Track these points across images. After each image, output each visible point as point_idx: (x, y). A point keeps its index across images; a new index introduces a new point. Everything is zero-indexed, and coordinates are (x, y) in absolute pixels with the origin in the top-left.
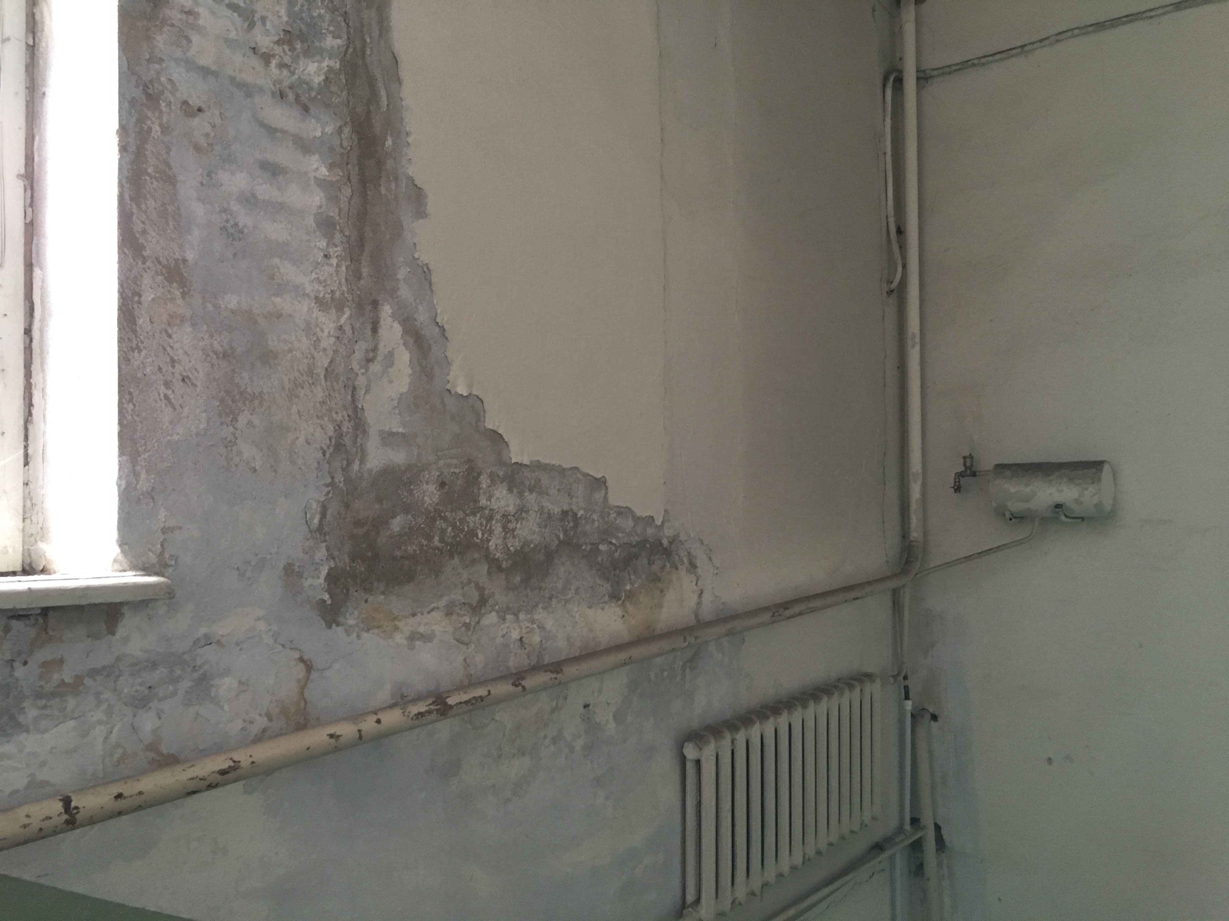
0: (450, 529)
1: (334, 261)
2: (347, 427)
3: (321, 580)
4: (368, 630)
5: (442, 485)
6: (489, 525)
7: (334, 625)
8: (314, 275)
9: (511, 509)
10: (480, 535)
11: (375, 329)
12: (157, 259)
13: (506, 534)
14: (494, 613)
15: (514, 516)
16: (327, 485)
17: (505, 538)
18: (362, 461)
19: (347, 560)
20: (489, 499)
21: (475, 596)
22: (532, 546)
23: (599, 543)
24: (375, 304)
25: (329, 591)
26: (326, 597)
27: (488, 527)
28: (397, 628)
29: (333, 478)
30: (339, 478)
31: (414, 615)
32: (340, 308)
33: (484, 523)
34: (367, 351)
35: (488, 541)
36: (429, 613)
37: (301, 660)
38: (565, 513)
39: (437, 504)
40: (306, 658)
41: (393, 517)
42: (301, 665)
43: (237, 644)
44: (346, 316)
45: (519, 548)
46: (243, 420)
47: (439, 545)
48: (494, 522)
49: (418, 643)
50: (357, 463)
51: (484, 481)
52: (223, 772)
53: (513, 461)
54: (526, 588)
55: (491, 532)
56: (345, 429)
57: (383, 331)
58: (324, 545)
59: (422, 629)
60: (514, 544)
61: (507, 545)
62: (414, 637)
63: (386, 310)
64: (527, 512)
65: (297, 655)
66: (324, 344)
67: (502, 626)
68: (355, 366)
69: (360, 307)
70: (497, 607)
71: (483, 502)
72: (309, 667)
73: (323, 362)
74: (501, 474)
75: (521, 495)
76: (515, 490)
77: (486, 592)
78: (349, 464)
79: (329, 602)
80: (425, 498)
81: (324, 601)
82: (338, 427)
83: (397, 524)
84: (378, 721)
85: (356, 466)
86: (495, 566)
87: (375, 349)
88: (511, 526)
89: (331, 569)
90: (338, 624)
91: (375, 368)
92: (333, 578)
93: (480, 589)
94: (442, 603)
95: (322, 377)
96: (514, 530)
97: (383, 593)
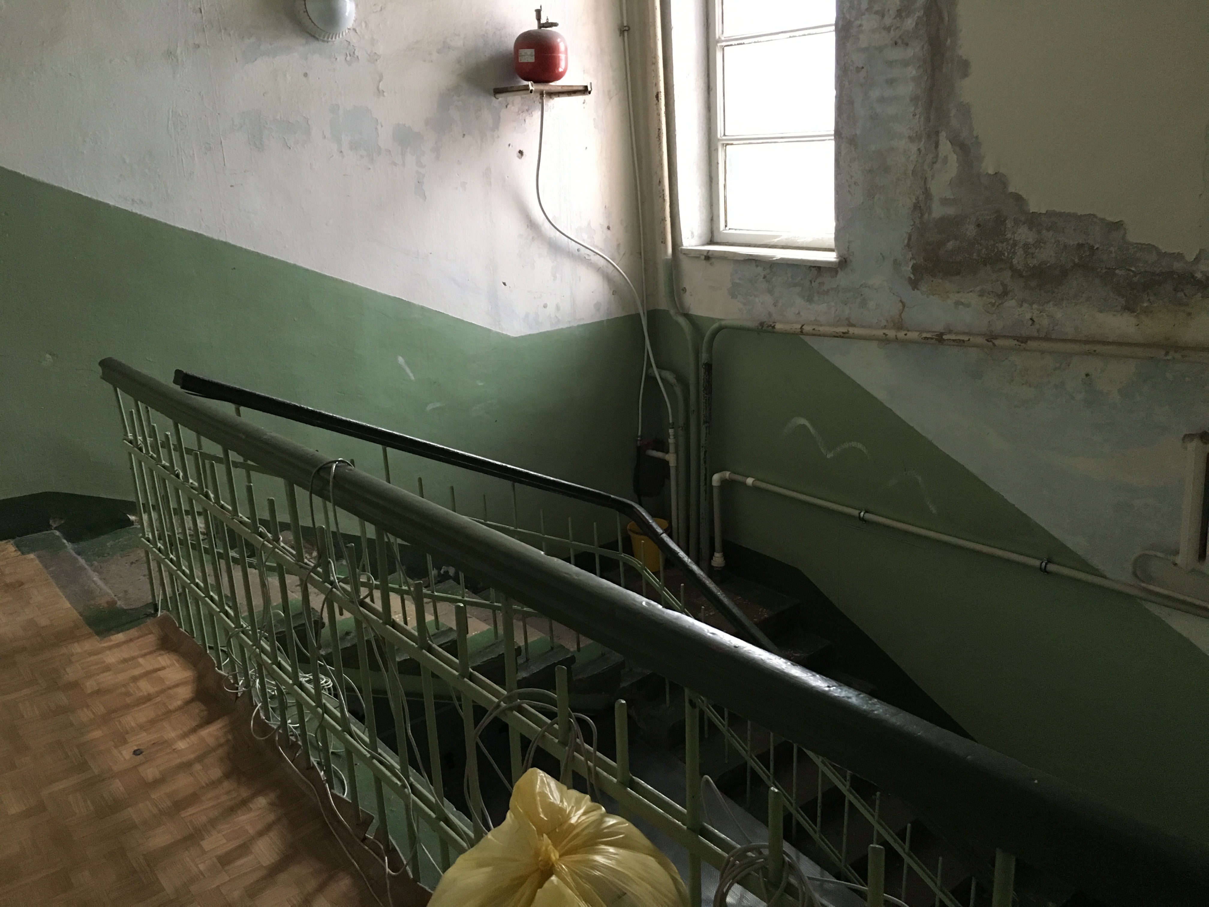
0: (984, 250)
1: (918, 116)
2: (922, 197)
3: (910, 268)
4: (933, 295)
5: (979, 226)
6: (1013, 249)
7: (916, 290)
8: (908, 126)
9: (1031, 240)
10: (1006, 254)
11: (937, 147)
12: (847, 137)
13: (1027, 255)
14: (1014, 301)
15: (1033, 245)
16: (912, 226)
17: (1025, 258)
18: (930, 214)
19: (922, 260)
20: (1014, 233)
21: (1000, 290)
22: (1048, 265)
23: (1115, 269)
24: (937, 133)
25: (913, 273)
26: (912, 276)
27: (1012, 251)
28: (948, 297)
29: (915, 222)
30: (917, 221)
31: (959, 292)
32: (920, 140)
33: (1009, 248)
34: (933, 158)
35: (1012, 258)
36: (968, 293)
37: (901, 301)
38: (1080, 246)
39: (975, 236)
40: (903, 301)
41: (949, 241)
42: (900, 304)
43: (876, 289)
44: (923, 143)
45: (1037, 265)
46: (877, 197)
47: (977, 258)
48: (1017, 248)
49: (961, 307)
50: (927, 214)
51: (1009, 224)
52: (844, 333)
53: (1031, 212)
54: (1040, 290)
55: (1014, 253)
56: (920, 199)
57: (941, 147)
58: (910, 253)
59: (963, 300)
60: (1033, 262)
61: (1027, 263)
62: (957, 303)
63: (943, 135)
64: (1045, 243)
65: (899, 299)
66: (911, 158)
67: (1019, 309)
68: (926, 167)
69: (929, 137)
70: (1016, 298)
71: (1009, 236)
72: (904, 306)
73: (911, 167)
74: (1023, 219)
75: (1039, 232)
76: (1034, 230)
77: (1008, 289)
78: (922, 215)
79: (913, 278)
80: (967, 232)
81: (910, 278)
82: (917, 198)
83: (950, 245)
84: (906, 335)
85: (926, 216)
86: (1017, 273)
87: (937, 157)
88: (1030, 251)
89: (914, 264)
90: (918, 289)
91: (937, 166)
92: (915, 268)
93: (1004, 285)
94: (979, 288)
95: (911, 175)
96: (1033, 254)
97: (941, 278)
